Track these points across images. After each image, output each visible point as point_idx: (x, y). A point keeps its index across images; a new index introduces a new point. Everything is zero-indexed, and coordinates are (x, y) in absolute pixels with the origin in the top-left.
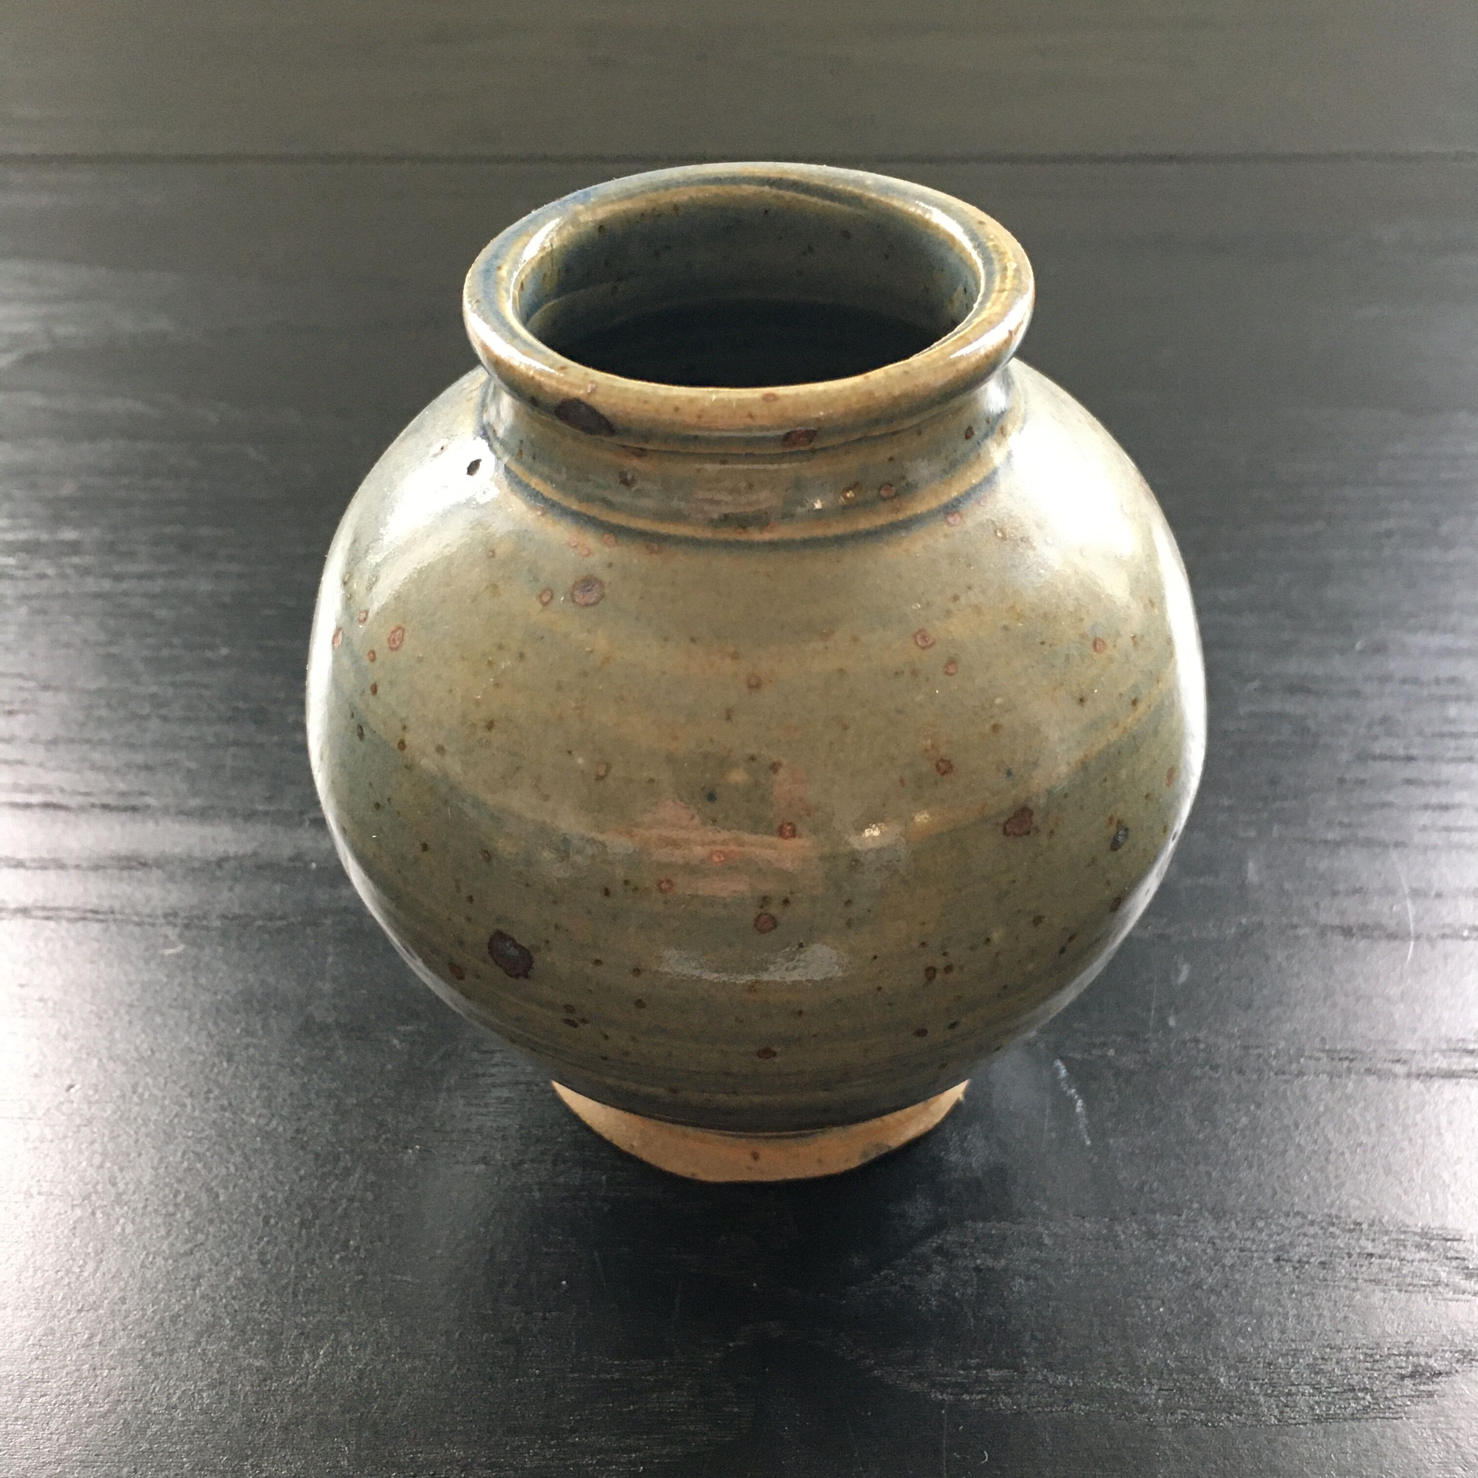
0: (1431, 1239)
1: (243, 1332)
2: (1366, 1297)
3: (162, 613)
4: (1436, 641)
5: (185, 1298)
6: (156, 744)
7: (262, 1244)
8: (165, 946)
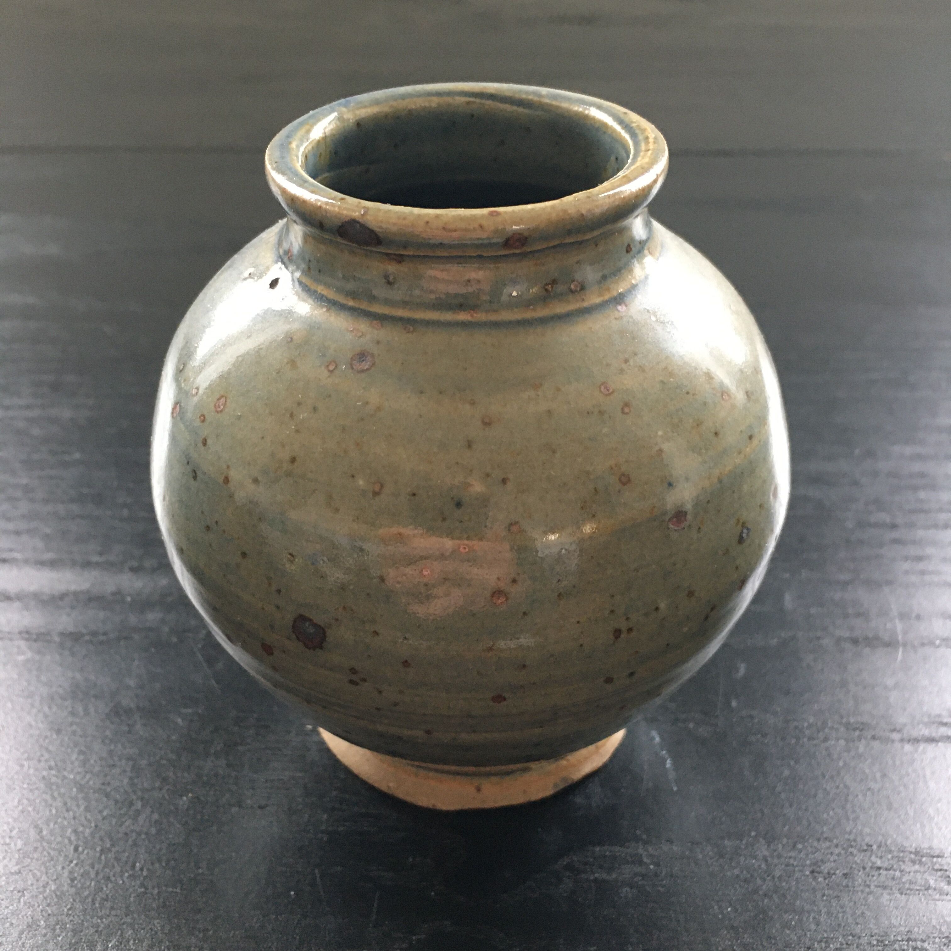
0: (922, 856)
1: (54, 930)
2: (877, 898)
5: (12, 905)
6: (23, 516)
7: (72, 865)
8: (18, 654)
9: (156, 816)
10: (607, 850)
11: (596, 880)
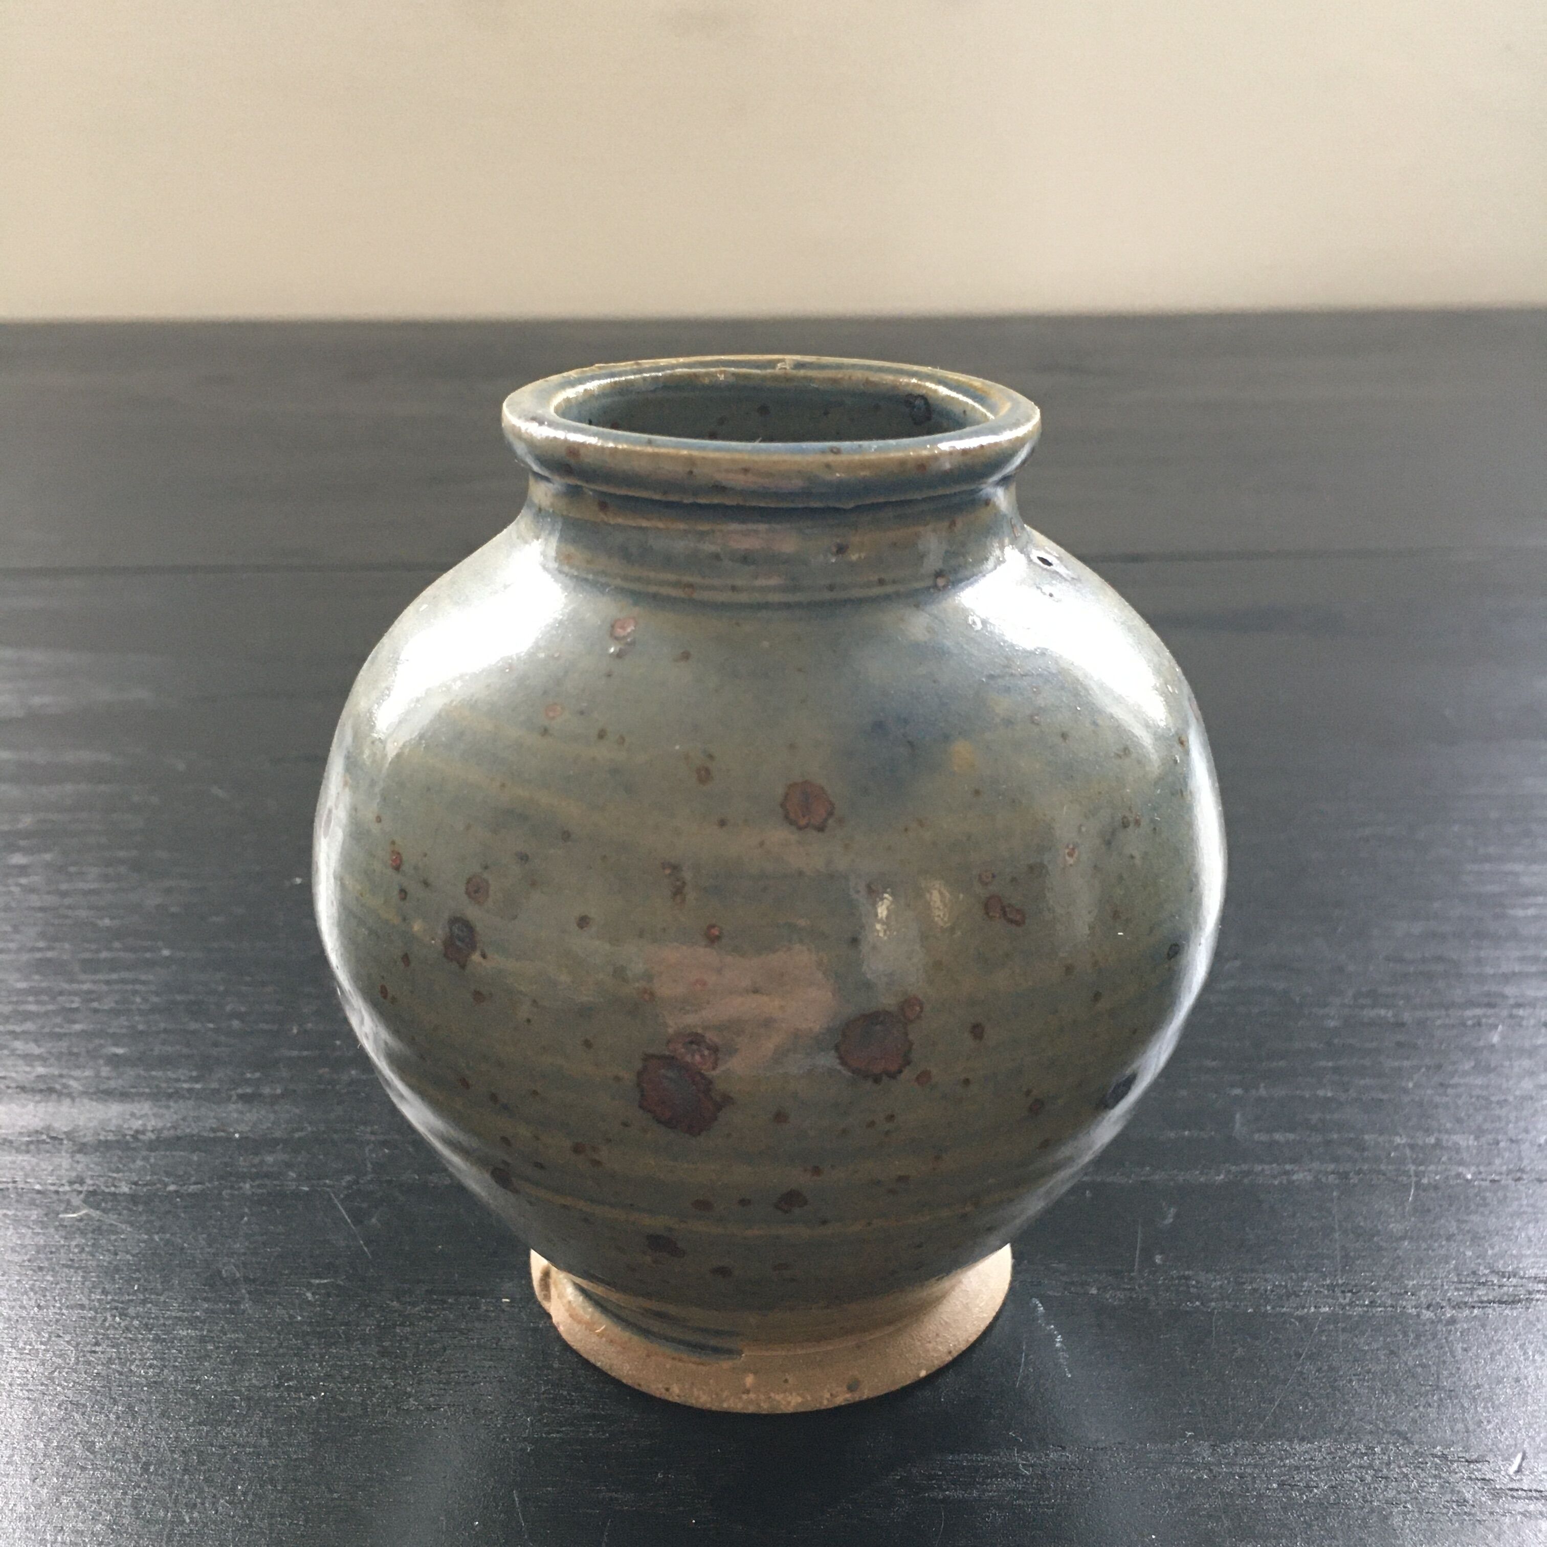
9: (269, 1424)
10: (964, 1459)
11: (945, 1500)
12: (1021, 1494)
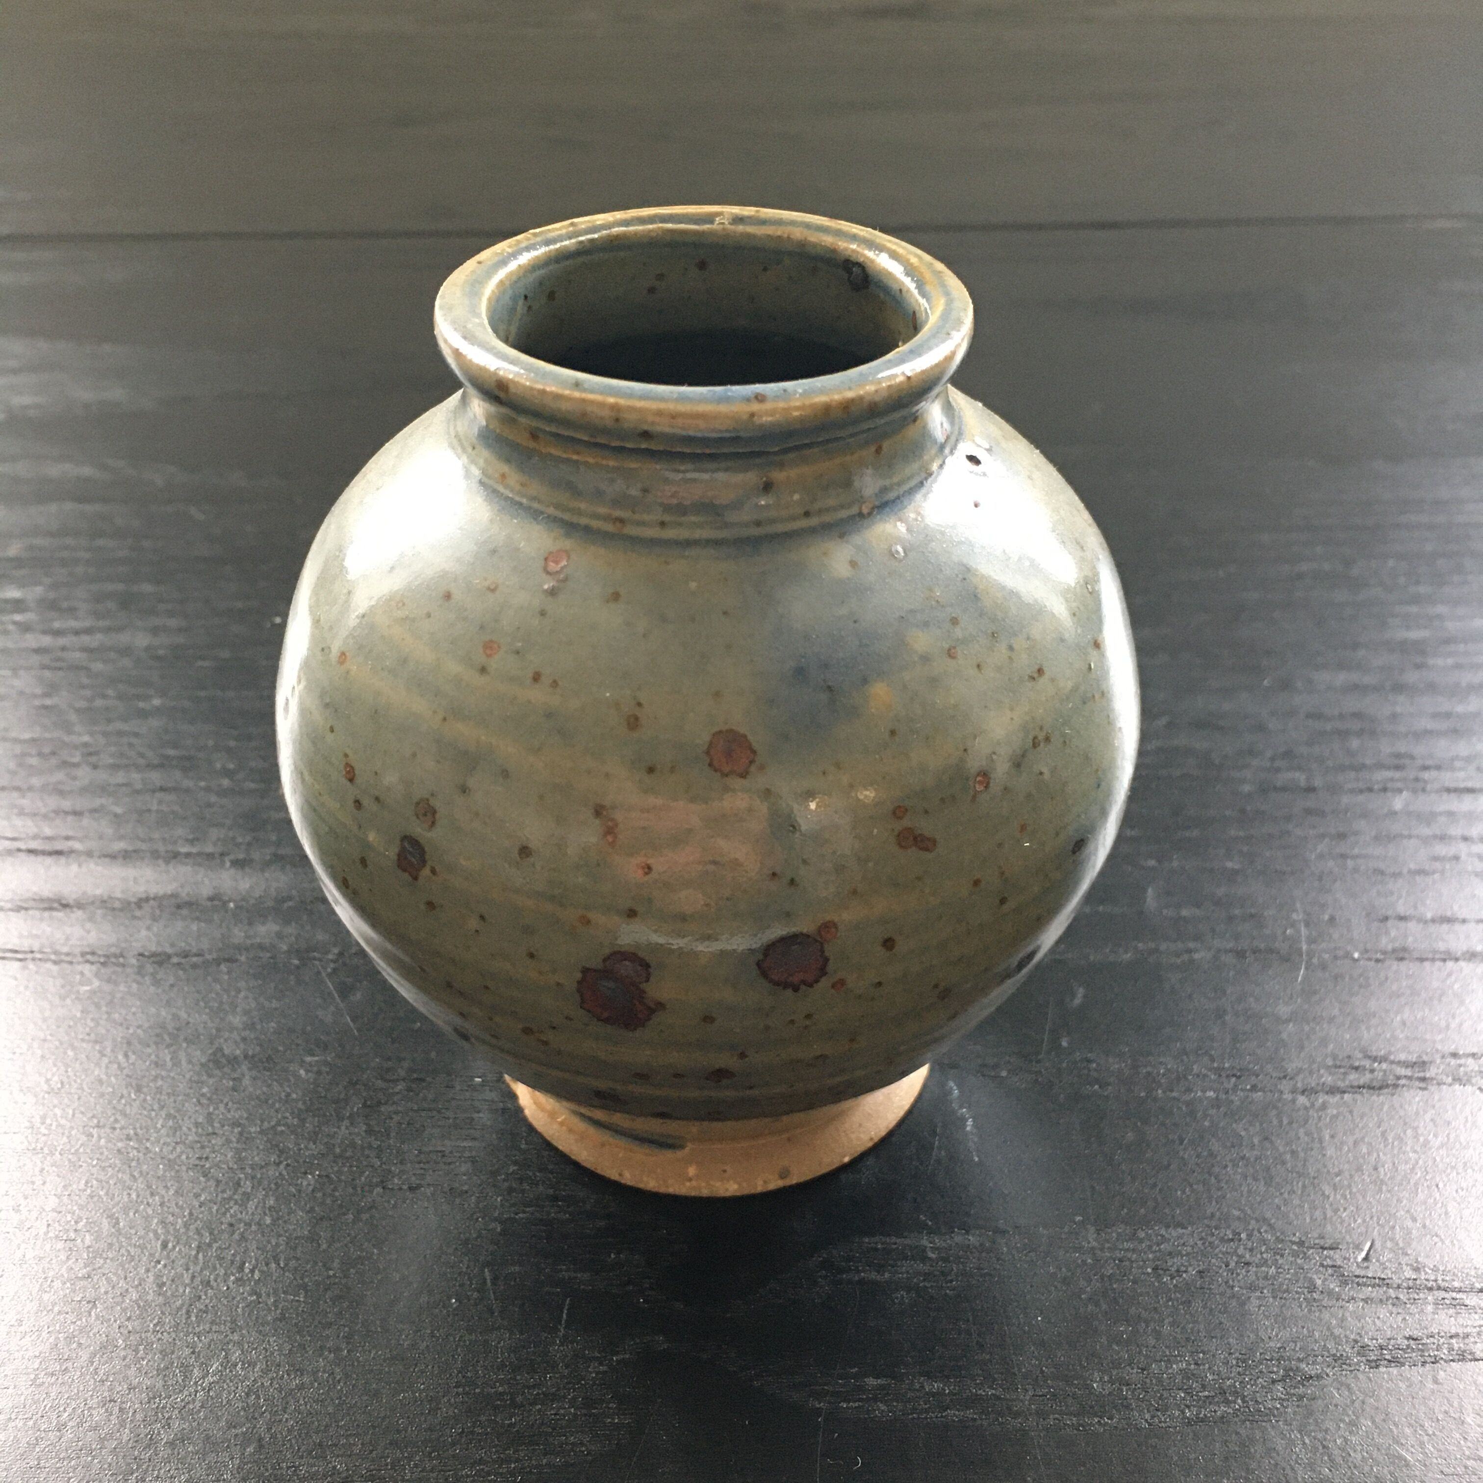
0: (1309, 1248)
1: (136, 1351)
2: (1243, 1304)
3: (98, 666)
4: (1342, 678)
5: (81, 1319)
6: (84, 790)
7: (159, 1266)
8: (82, 984)
9: (271, 1202)
10: (879, 1242)
11: (861, 1282)
12: (927, 1276)
